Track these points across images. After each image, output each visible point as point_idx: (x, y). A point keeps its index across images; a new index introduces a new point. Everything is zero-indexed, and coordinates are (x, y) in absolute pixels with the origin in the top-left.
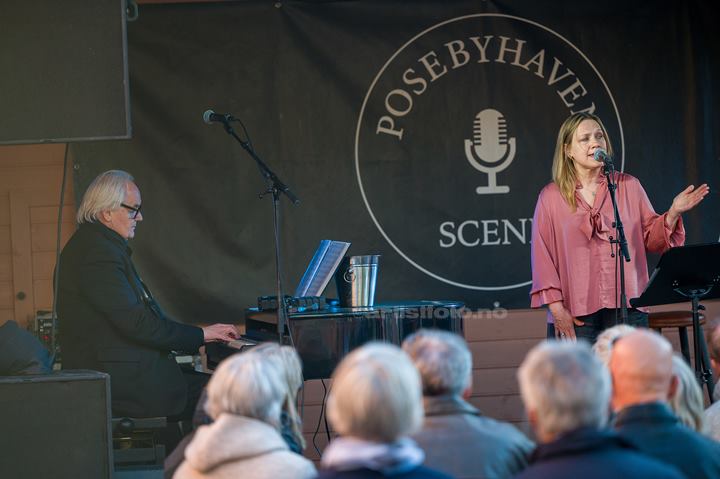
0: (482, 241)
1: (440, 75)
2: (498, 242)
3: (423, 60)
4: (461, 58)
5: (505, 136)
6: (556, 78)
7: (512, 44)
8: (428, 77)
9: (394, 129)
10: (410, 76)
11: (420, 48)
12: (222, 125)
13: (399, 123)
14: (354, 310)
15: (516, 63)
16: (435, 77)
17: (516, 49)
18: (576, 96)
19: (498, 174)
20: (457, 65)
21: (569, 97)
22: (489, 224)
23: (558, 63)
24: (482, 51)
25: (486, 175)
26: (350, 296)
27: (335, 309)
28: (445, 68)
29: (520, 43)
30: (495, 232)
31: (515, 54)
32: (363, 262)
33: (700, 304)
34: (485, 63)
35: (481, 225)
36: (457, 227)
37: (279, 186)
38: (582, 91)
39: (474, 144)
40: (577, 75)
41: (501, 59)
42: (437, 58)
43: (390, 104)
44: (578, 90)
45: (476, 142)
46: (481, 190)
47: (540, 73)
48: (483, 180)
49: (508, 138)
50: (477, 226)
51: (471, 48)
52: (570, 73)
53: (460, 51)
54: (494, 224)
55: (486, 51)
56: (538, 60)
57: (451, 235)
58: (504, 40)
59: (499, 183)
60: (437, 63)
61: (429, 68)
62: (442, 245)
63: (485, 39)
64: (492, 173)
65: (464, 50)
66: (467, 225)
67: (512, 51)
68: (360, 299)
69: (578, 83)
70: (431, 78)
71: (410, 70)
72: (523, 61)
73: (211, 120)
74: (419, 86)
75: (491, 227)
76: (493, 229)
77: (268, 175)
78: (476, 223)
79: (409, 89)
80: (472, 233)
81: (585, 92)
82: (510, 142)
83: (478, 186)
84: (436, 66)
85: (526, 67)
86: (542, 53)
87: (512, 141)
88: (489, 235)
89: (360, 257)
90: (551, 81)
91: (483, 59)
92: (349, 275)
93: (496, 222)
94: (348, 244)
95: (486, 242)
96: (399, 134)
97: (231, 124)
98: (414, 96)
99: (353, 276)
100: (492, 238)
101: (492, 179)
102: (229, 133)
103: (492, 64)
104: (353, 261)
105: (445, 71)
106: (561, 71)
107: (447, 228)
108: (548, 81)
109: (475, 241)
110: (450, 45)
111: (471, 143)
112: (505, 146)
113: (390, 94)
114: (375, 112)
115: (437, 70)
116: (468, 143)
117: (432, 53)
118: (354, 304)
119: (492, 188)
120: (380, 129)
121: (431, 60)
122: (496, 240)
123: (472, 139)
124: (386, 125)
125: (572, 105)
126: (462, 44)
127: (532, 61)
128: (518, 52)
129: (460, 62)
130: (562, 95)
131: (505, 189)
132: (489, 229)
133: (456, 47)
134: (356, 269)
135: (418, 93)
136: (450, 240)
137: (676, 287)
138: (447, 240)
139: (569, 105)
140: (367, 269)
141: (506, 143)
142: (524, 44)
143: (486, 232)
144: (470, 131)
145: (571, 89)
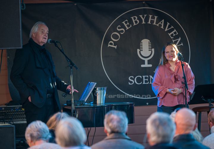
0: (143, 82)
1: (129, 28)
2: (148, 83)
3: (124, 22)
4: (136, 22)
5: (151, 48)
6: (168, 29)
7: (153, 18)
8: (125, 28)
9: (114, 45)
10: (119, 28)
11: (123, 19)
12: (54, 44)
13: (115, 44)
14: (98, 105)
15: (155, 24)
16: (127, 28)
17: (154, 19)
18: (174, 35)
19: (148, 60)
20: (135, 24)
21: (172, 35)
22: (145, 77)
23: (168, 24)
24: (143, 20)
25: (144, 61)
26: (97, 101)
27: (92, 105)
28: (131, 25)
29: (156, 17)
30: (147, 80)
31: (154, 21)
32: (101, 89)
33: (211, 104)
34: (144, 24)
35: (143, 77)
36: (134, 78)
37: (72, 64)
38: (176, 33)
39: (140, 51)
40: (175, 28)
41: (149, 23)
42: (128, 22)
43: (112, 37)
44: (175, 33)
45: (141, 50)
46: (142, 66)
47: (162, 27)
48: (143, 62)
49: (152, 49)
50: (141, 78)
51: (139, 19)
52: (172, 27)
53: (136, 20)
54: (147, 77)
55: (144, 20)
56: (162, 23)
57: (133, 81)
58: (151, 16)
59: (149, 64)
60: (128, 24)
61: (126, 25)
62: (129, 84)
63: (144, 16)
64: (146, 60)
65: (137, 19)
66: (138, 77)
67: (153, 20)
68: (100, 101)
69: (175, 31)
70: (126, 29)
71: (119, 26)
72: (157, 23)
73: (50, 42)
74: (122, 31)
75: (146, 78)
76: (146, 79)
77: (69, 60)
78: (141, 77)
79: (119, 32)
80: (139, 80)
81: (177, 34)
82: (152, 50)
83: (141, 64)
84: (128, 25)
85: (158, 25)
86: (163, 21)
87: (153, 50)
88: (145, 81)
89: (100, 88)
90: (166, 30)
91: (144, 23)
92: (96, 93)
93: (148, 76)
94: (96, 83)
95: (144, 83)
96: (116, 47)
97: (57, 44)
98: (120, 34)
99: (97, 94)
100: (146, 81)
101: (146, 62)
102: (56, 46)
103: (146, 24)
104: (97, 89)
105: (131, 26)
106: (169, 27)
107: (131, 78)
108: (165, 30)
109: (140, 83)
110: (132, 18)
111: (139, 50)
112: (151, 51)
113: (112, 34)
114: (108, 39)
115: (128, 26)
116: (138, 50)
117: (127, 20)
118: (98, 103)
119: (146, 65)
120: (109, 45)
121: (126, 23)
122: (148, 82)
123: (140, 49)
124: (111, 44)
125: (173, 38)
126: (136, 17)
127: (160, 23)
128: (155, 20)
129: (136, 23)
130: (170, 34)
131: (151, 66)
132: (145, 79)
133: (135, 18)
134: (98, 92)
135: (122, 33)
136: (132, 82)
137: (203, 98)
138: (131, 82)
139: (172, 38)
140: (102, 91)
141: (151, 50)
142: (157, 18)
143: (144, 80)
144: (139, 46)
145: (173, 32)
